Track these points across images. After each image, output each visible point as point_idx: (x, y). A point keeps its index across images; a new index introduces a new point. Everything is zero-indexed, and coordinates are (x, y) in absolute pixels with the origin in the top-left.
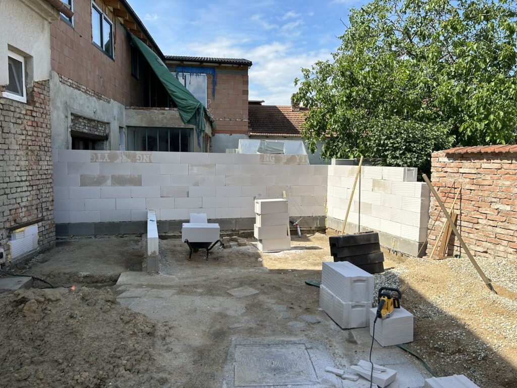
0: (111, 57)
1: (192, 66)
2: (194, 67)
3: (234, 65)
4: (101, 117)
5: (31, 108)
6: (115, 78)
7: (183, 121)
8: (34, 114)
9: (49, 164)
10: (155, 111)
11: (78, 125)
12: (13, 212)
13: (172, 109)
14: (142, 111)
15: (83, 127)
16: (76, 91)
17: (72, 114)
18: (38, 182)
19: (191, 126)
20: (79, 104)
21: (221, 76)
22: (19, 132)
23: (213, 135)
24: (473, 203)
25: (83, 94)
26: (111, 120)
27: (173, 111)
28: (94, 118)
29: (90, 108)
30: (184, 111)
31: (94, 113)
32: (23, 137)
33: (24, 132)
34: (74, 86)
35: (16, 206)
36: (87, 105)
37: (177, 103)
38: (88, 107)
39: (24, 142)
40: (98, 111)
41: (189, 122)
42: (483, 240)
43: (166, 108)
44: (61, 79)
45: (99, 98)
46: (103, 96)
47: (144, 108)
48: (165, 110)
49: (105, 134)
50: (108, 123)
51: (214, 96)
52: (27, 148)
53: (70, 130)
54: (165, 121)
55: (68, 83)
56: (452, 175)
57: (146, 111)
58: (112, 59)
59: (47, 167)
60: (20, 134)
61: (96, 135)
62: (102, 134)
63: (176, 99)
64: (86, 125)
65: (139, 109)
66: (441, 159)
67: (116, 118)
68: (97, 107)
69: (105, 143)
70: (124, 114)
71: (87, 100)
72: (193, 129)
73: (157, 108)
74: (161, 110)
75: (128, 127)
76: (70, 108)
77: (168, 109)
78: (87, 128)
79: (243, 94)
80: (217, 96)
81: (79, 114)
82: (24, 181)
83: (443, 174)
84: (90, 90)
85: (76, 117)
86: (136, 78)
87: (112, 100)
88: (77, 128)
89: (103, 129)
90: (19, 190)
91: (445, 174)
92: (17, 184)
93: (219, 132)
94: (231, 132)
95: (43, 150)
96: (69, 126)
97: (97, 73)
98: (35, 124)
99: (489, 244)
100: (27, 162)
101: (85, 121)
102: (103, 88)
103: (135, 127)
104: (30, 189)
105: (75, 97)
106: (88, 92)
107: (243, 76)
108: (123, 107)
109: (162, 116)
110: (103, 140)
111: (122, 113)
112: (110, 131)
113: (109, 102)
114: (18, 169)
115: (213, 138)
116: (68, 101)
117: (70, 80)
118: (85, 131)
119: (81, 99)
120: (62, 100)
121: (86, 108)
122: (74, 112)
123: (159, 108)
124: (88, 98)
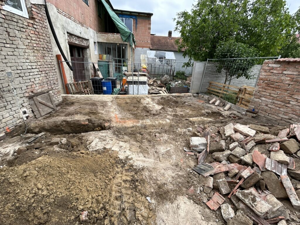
0: (87, 4)
1: (126, 15)
2: (127, 15)
3: (145, 15)
4: (84, 36)
5: (32, 22)
6: (90, 16)
7: (123, 41)
8: (35, 26)
9: (52, 59)
10: (110, 35)
11: (72, 39)
12: (29, 87)
13: (118, 34)
14: (104, 34)
15: (75, 40)
16: (68, 19)
17: (68, 33)
18: (45, 69)
19: (126, 43)
20: (71, 27)
21: (139, 20)
22: (25, 37)
23: (135, 48)
24: (288, 92)
25: (73, 22)
26: (90, 38)
27: (118, 35)
28: (80, 36)
29: (78, 30)
30: (123, 35)
31: (80, 33)
32: (29, 41)
33: (29, 37)
34: (67, 17)
35: (31, 83)
36: (75, 28)
37: (120, 31)
38: (76, 29)
39: (30, 44)
40: (82, 33)
41: (125, 41)
42: (290, 113)
43: (115, 34)
44: (58, 11)
45: (82, 26)
46: (84, 25)
47: (105, 33)
48: (114, 34)
49: (87, 45)
50: (88, 40)
51: (136, 29)
52: (33, 49)
53: (67, 41)
54: (115, 40)
55: (63, 14)
56: (277, 75)
57: (106, 35)
58: (88, 5)
59: (50, 61)
60: (26, 39)
61: (82, 45)
62: (85, 45)
63: (120, 29)
64: (77, 39)
65: (103, 34)
66: (270, 65)
67: (92, 37)
68: (82, 31)
69: (87, 49)
70: (96, 35)
71: (75, 26)
72: (127, 44)
73: (111, 33)
74: (113, 34)
75: (98, 42)
76: (66, 29)
77: (116, 34)
78: (77, 41)
79: (149, 29)
80: (138, 30)
81: (71, 33)
82: (35, 69)
83: (269, 74)
84: (76, 20)
85: (70, 35)
86: (101, 18)
87: (89, 28)
88: (72, 41)
89: (86, 42)
90: (31, 74)
91: (271, 74)
92: (29, 71)
93: (138, 47)
94: (143, 47)
95: (46, 50)
96: (66, 39)
97: (80, 11)
98: (36, 33)
99: (294, 116)
100: (35, 57)
101: (76, 37)
102: (84, 20)
103: (101, 43)
104: (40, 73)
105: (68, 23)
106: (76, 21)
107: (149, 20)
108: (95, 32)
109: (113, 37)
110: (87, 48)
111: (95, 35)
112: (89, 44)
113: (88, 28)
114: (28, 61)
115: (135, 50)
116: (64, 24)
117: (64, 12)
118: (76, 42)
119: (72, 25)
120: (61, 23)
121: (75, 30)
122: (68, 31)
123: (112, 33)
124: (76, 25)
